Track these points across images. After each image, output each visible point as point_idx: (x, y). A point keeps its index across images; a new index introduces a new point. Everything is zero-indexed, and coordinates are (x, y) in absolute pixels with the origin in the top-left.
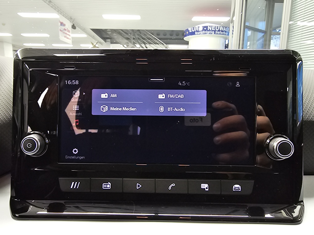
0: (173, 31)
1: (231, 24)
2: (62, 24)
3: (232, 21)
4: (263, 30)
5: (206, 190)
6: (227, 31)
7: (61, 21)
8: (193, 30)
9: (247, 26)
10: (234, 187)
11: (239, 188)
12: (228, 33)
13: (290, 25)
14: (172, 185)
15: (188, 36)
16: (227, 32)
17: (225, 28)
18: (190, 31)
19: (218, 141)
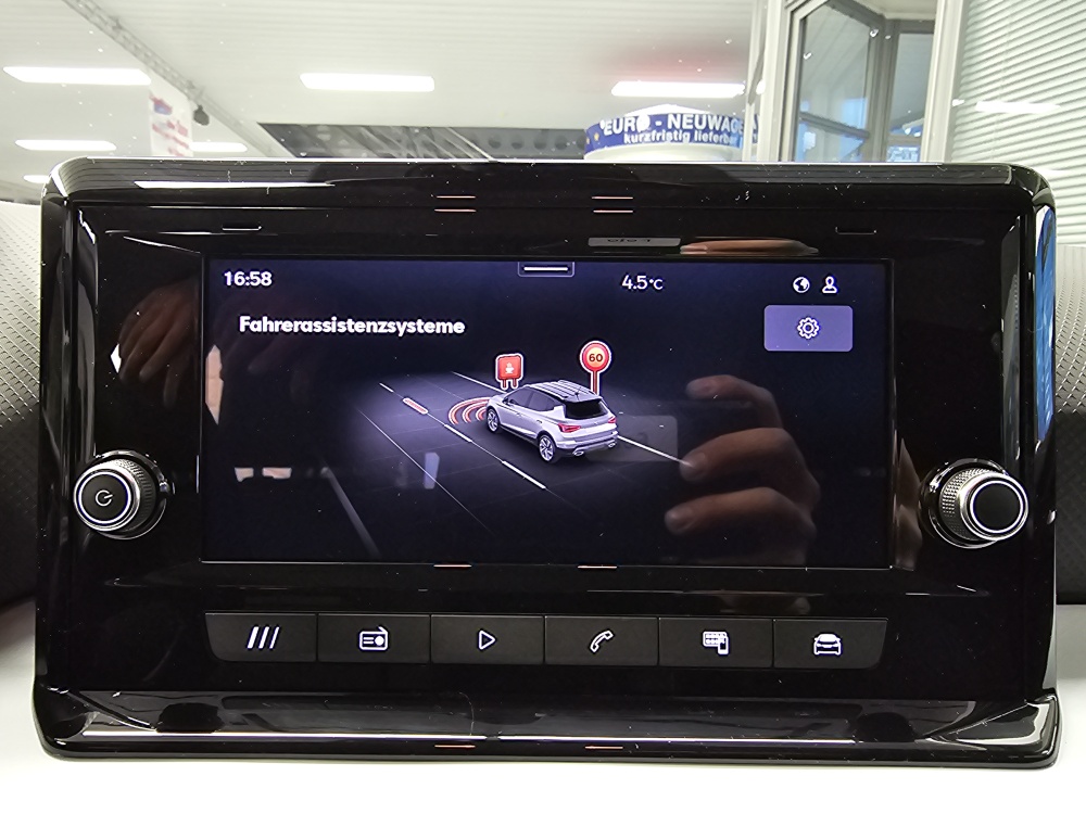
0: (545, 131)
1: (748, 106)
2: (160, 105)
3: (753, 97)
4: (859, 127)
5: (721, 652)
6: (734, 131)
7: (158, 96)
8: (618, 127)
9: (804, 113)
10: (819, 642)
11: (835, 645)
12: (736, 139)
13: (954, 109)
14: (603, 635)
15: (599, 151)
16: (734, 135)
17: (726, 119)
18: (607, 133)
19: (682, 523)
